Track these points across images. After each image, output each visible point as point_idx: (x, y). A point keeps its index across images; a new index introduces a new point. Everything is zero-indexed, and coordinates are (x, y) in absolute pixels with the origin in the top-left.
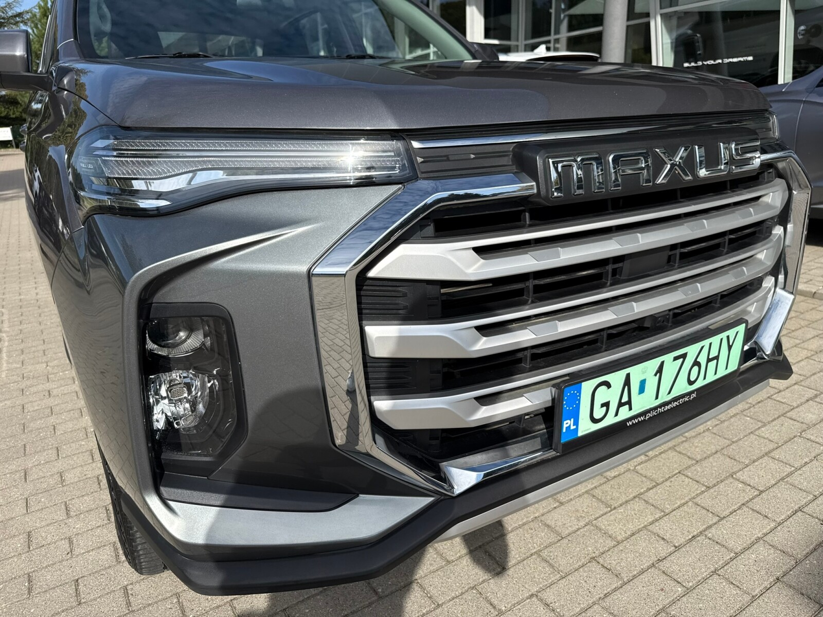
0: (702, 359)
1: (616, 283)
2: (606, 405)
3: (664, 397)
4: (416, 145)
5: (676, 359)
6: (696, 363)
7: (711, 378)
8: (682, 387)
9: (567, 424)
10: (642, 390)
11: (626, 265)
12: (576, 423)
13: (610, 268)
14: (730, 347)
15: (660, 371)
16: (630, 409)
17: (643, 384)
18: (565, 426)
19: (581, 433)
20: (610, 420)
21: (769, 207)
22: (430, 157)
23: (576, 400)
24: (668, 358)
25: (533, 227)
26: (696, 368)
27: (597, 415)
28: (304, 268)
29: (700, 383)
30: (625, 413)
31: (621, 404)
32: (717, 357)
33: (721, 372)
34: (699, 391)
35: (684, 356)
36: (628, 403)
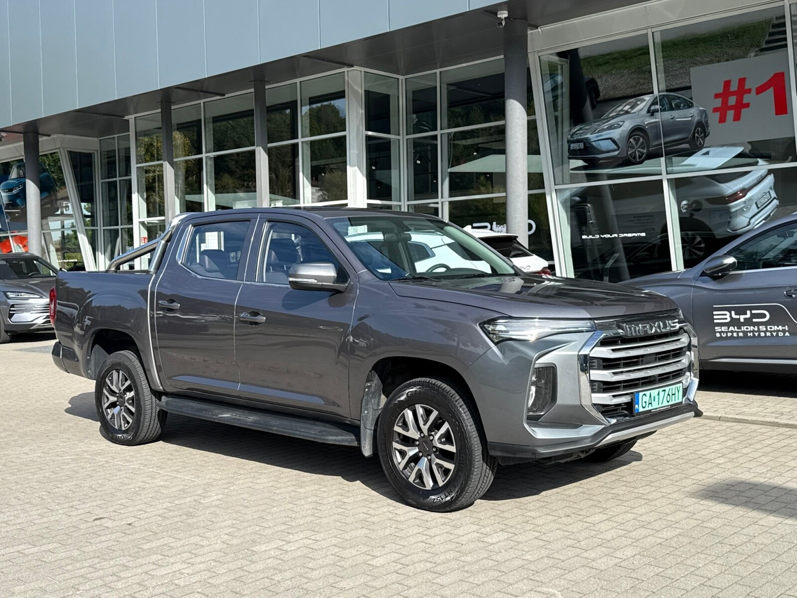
0: (670, 393)
1: (642, 364)
2: (645, 402)
3: (660, 405)
4: (596, 321)
5: (663, 391)
6: (669, 395)
7: (674, 402)
8: (665, 403)
9: (636, 406)
10: (654, 400)
11: (644, 359)
12: (638, 406)
13: (640, 359)
14: (678, 391)
15: (658, 394)
16: (652, 406)
17: (654, 397)
19: (640, 411)
20: (647, 409)
21: (683, 343)
22: (599, 325)
23: (638, 397)
24: (661, 390)
25: (621, 345)
26: (669, 397)
27: (644, 406)
28: (577, 353)
29: (671, 403)
30: (650, 408)
31: (649, 404)
32: (674, 394)
33: (677, 401)
34: (671, 406)
35: (665, 390)
36: (651, 403)
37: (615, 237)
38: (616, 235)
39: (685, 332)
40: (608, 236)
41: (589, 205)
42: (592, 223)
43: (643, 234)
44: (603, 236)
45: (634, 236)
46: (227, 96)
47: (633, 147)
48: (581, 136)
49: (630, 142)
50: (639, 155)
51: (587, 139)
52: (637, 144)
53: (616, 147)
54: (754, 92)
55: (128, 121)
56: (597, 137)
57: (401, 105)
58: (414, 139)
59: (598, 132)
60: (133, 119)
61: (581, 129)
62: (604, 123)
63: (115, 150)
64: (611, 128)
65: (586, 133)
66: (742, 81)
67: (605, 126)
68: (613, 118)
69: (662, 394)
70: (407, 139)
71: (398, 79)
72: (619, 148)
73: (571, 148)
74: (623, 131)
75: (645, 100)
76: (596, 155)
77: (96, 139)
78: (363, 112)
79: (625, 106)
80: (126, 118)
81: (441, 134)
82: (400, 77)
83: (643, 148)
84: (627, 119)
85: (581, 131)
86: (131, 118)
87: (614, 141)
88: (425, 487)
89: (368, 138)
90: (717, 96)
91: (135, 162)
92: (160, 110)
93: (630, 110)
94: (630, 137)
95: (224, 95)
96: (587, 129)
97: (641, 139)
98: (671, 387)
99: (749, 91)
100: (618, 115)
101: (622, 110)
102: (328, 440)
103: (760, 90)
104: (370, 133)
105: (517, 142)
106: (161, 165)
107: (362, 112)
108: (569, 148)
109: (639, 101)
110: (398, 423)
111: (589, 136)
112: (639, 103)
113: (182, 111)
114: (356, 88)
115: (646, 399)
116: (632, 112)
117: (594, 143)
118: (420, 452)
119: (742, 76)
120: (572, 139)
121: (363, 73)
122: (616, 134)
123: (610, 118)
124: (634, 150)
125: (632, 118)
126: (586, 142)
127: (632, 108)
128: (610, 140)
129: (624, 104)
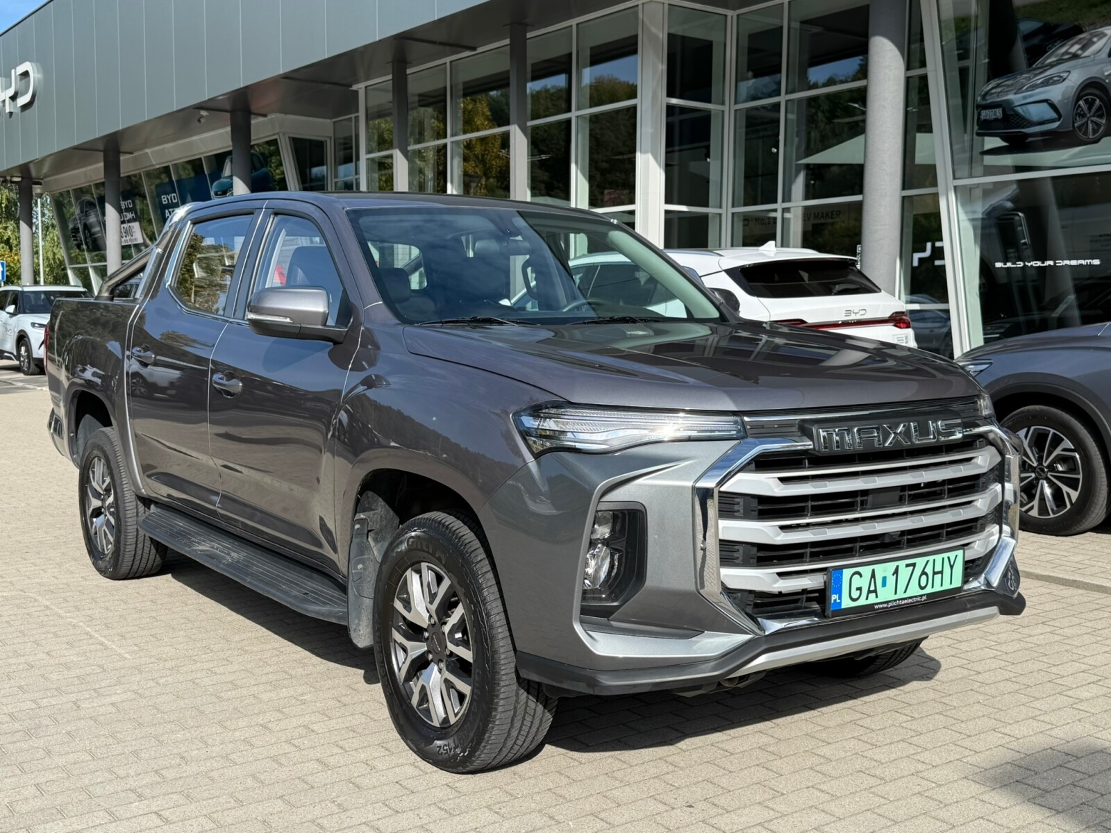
0: (929, 570)
1: (863, 509)
2: (860, 589)
3: (900, 595)
4: (746, 419)
5: (908, 566)
6: (924, 573)
7: (937, 588)
8: (914, 591)
9: (834, 597)
10: (884, 584)
11: (870, 498)
12: (840, 598)
13: (859, 499)
14: (952, 567)
15: (896, 572)
16: (877, 597)
17: (884, 579)
18: (833, 598)
19: (843, 606)
20: (862, 602)
23: (839, 581)
24: (902, 564)
25: (810, 468)
26: (924, 577)
27: (854, 596)
28: (690, 484)
29: (929, 590)
30: (872, 599)
31: (869, 592)
32: (941, 572)
33: (947, 586)
34: (929, 595)
35: (914, 565)
36: (875, 591)
37: (1050, 265)
38: (1051, 263)
39: (992, 444)
40: (1039, 264)
41: (1020, 214)
42: (1025, 244)
43: (1096, 262)
44: (1029, 264)
45: (1081, 265)
46: (480, 50)
47: (1083, 116)
48: (998, 96)
49: (1079, 106)
50: (1093, 129)
51: (1009, 102)
52: (1090, 109)
53: (1054, 115)
55: (356, 92)
56: (1025, 98)
57: (729, 56)
58: (748, 110)
59: (1027, 90)
60: (364, 89)
61: (998, 86)
62: (1036, 75)
63: (351, 137)
64: (1048, 82)
65: (1007, 93)
67: (1039, 79)
68: (1052, 65)
69: (904, 573)
70: (736, 110)
71: (726, 16)
72: (1060, 116)
73: (982, 117)
74: (1067, 87)
75: (1105, 35)
76: (1023, 128)
77: (328, 121)
78: (665, 67)
79: (1072, 45)
80: (355, 87)
81: (787, 101)
82: (730, 13)
83: (1101, 116)
84: (1075, 67)
85: (999, 90)
86: (360, 87)
87: (1052, 106)
88: (433, 720)
89: (670, 109)
91: (364, 153)
92: (390, 77)
93: (1079, 52)
94: (1079, 98)
95: (474, 49)
96: (1008, 86)
97: (1098, 102)
98: (931, 558)
100: (1060, 61)
101: (1066, 53)
104: (674, 101)
105: (884, 107)
106: (391, 156)
107: (662, 67)
108: (979, 118)
109: (1096, 36)
110: (399, 594)
111: (1011, 97)
112: (1095, 39)
113: (422, 75)
114: (654, 30)
115: (864, 582)
116: (1083, 55)
117: (1019, 110)
118: (429, 652)
120: (984, 102)
121: (666, 6)
122: (1056, 93)
123: (1047, 66)
124: (1085, 120)
125: (1083, 66)
126: (1006, 106)
127: (1084, 48)
128: (1045, 104)
129: (1070, 43)
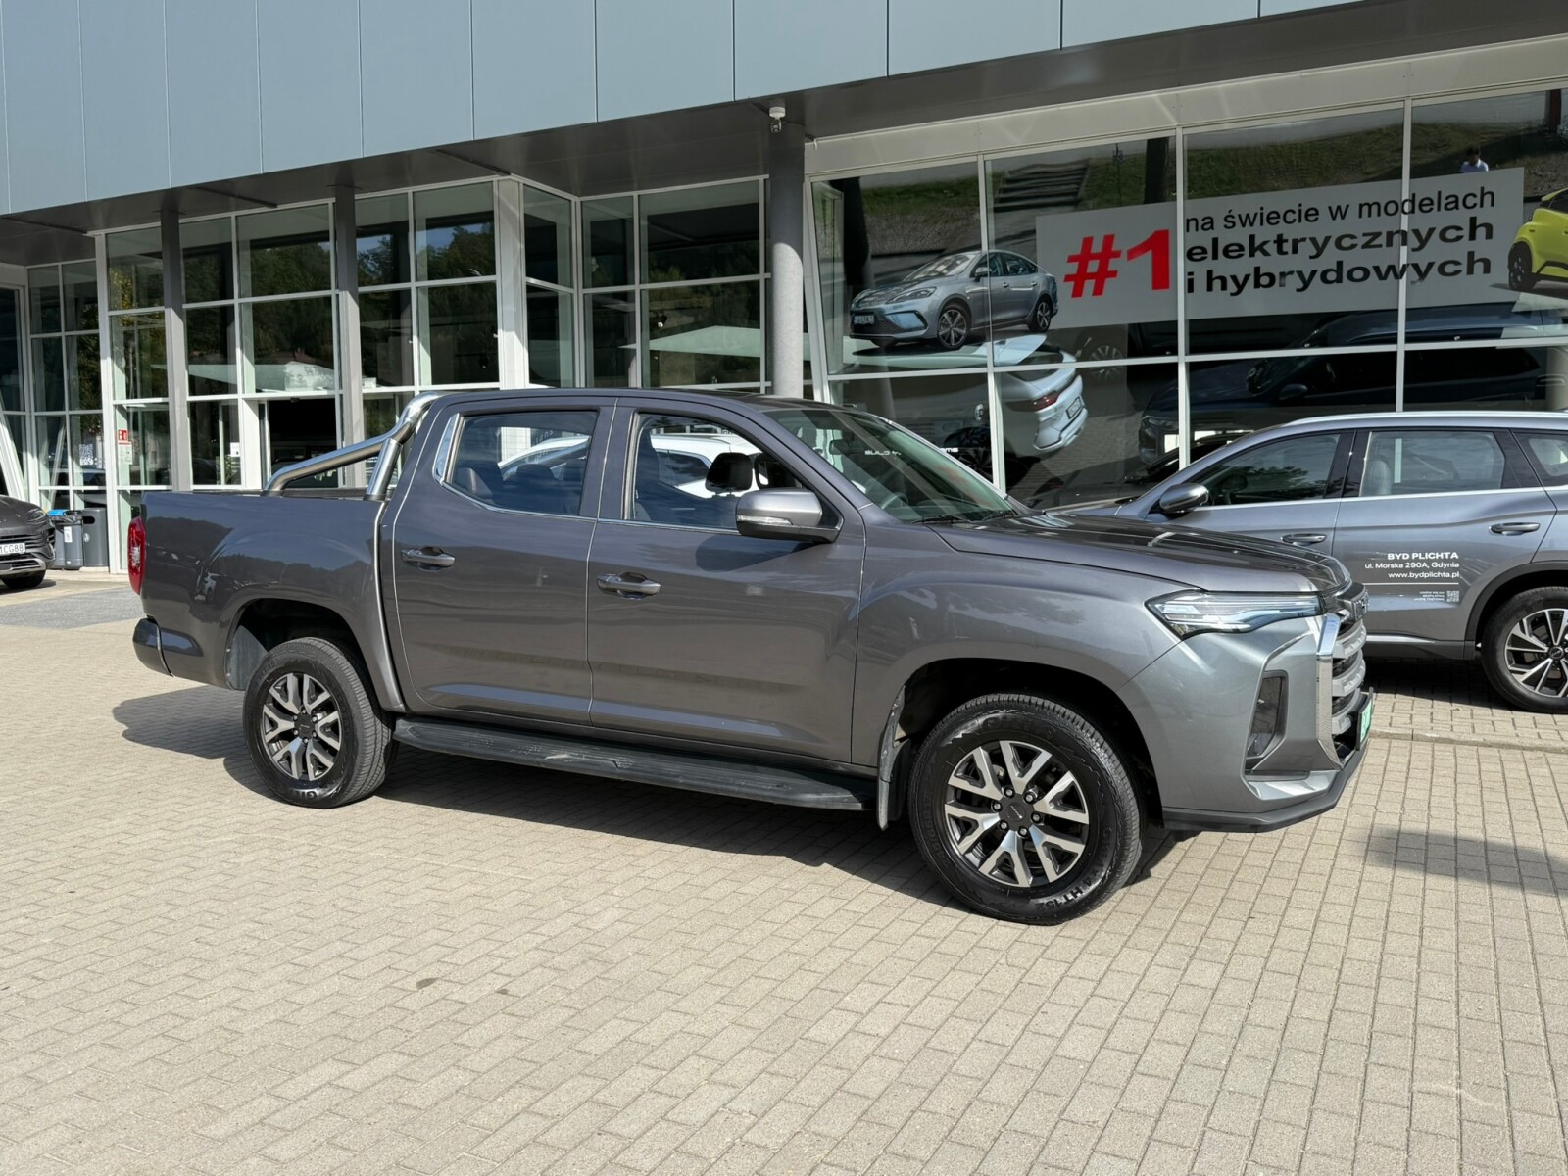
28: (1314, 652)
43: (955, 450)
46: (280, 207)
47: (947, 326)
48: (870, 305)
49: (944, 317)
50: (955, 338)
51: (881, 311)
52: (952, 321)
53: (921, 324)
54: (1124, 255)
55: (92, 240)
56: (895, 307)
57: (574, 241)
58: (594, 295)
59: (897, 301)
60: (103, 237)
61: (871, 295)
62: (905, 289)
63: (58, 287)
64: (916, 295)
65: (879, 302)
66: (1109, 240)
67: (908, 292)
68: (920, 281)
70: (584, 295)
71: (570, 201)
72: (926, 325)
73: (855, 322)
74: (933, 301)
75: (968, 259)
76: (892, 333)
77: (22, 267)
78: (523, 247)
79: (939, 265)
80: (90, 234)
81: (641, 290)
82: (574, 199)
83: (962, 327)
84: (941, 284)
85: (871, 299)
86: (99, 235)
87: (920, 317)
88: (1018, 883)
89: (530, 288)
90: (1072, 259)
91: (106, 308)
92: (159, 224)
93: (945, 272)
94: (943, 310)
95: (275, 205)
96: (880, 296)
97: (960, 315)
99: (1117, 254)
100: (927, 278)
101: (933, 271)
102: (802, 801)
103: (1133, 253)
104: (533, 281)
106: (161, 315)
107: (521, 246)
108: (852, 322)
109: (960, 259)
111: (882, 305)
112: (959, 262)
113: (196, 229)
114: (512, 208)
116: (950, 274)
117: (890, 317)
118: (1001, 822)
119: (1088, 235)
120: (857, 309)
121: (522, 185)
122: (923, 305)
123: (916, 281)
124: (947, 330)
125: (948, 284)
126: (879, 315)
127: (949, 268)
128: (913, 314)
129: (937, 263)
